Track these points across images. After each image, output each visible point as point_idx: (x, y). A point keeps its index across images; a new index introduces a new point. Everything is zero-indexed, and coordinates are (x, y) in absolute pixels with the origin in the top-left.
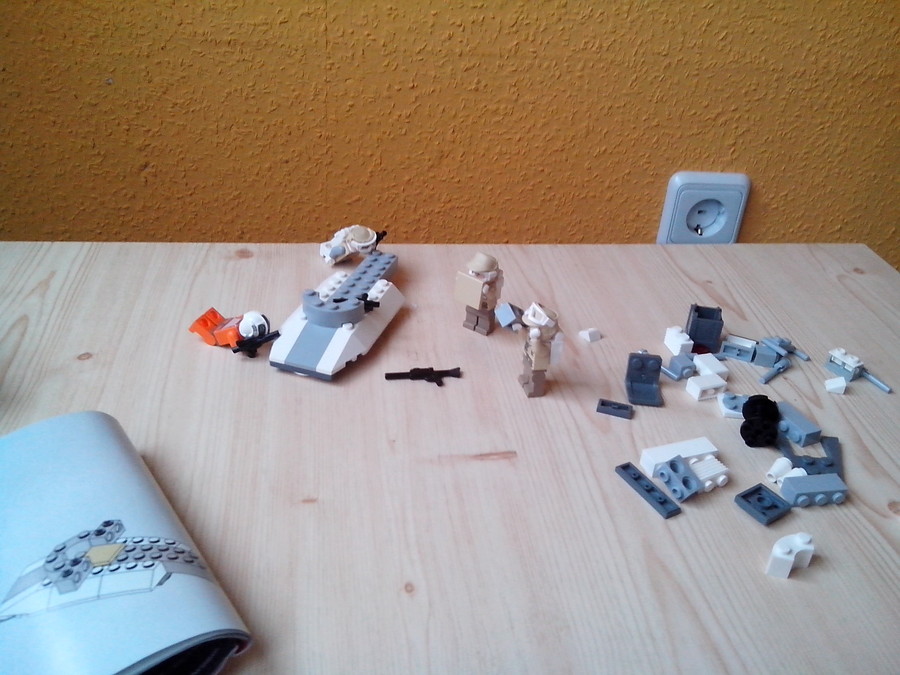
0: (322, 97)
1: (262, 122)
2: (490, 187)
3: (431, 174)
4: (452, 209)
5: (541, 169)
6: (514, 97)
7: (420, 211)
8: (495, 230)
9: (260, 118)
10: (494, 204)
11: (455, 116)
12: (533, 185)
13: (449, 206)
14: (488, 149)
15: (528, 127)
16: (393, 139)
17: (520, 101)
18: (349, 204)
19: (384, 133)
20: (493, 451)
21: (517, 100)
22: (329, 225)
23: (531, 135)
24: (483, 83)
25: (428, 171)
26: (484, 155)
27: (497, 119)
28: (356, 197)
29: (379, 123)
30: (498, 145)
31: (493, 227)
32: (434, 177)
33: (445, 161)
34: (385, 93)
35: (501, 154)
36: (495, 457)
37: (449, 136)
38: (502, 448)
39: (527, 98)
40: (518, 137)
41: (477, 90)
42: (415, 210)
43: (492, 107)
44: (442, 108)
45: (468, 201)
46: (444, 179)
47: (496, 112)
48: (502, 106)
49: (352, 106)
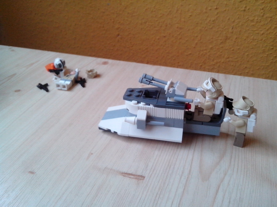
0: (179, 12)
1: (157, 21)
2: (247, 54)
3: (221, 46)
4: (229, 61)
5: (272, 47)
6: (262, 15)
7: (215, 61)
8: (247, 73)
9: (156, 19)
10: (248, 61)
11: (234, 22)
12: (267, 55)
13: (228, 60)
14: (248, 37)
15: (267, 28)
16: (206, 30)
17: (265, 17)
18: (187, 55)
19: (203, 27)
20: (134, 173)
21: (263, 16)
22: (178, 63)
23: (269, 32)
24: (248, 8)
25: (220, 44)
26: (245, 39)
27: (253, 24)
28: (190, 53)
29: (201, 23)
30: (252, 35)
31: (247, 71)
32: (222, 47)
33: (228, 41)
34: (205, 11)
35: (253, 39)
36: (133, 177)
37: (230, 30)
38: (139, 173)
39: (268, 15)
40: (262, 32)
41: (244, 10)
42: (213, 60)
43: (251, 18)
44: (228, 18)
45: (237, 58)
46: (227, 48)
47: (252, 21)
48: (256, 18)
49: (191, 16)
